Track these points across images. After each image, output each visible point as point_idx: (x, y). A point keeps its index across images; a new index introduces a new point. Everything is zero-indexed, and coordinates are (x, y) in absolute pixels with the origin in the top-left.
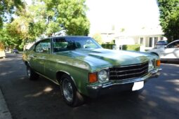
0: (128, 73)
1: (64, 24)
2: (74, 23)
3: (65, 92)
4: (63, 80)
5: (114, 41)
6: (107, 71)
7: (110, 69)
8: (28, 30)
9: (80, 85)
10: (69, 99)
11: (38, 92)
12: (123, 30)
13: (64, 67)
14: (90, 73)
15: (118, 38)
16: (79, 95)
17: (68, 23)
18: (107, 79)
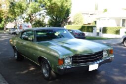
0: (85, 59)
1: (45, 4)
2: (55, 3)
3: (44, 71)
4: (42, 62)
5: (95, 22)
6: (70, 58)
7: (73, 57)
8: (8, 8)
9: (53, 66)
10: (46, 75)
11: (24, 70)
12: (106, 10)
13: (43, 54)
14: (59, 59)
15: (99, 19)
16: (52, 72)
17: (49, 4)
18: (71, 63)
